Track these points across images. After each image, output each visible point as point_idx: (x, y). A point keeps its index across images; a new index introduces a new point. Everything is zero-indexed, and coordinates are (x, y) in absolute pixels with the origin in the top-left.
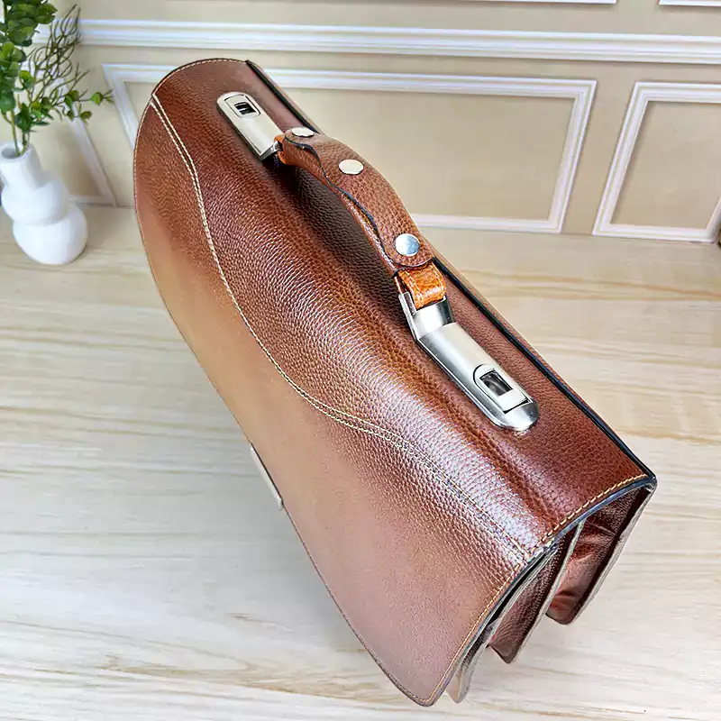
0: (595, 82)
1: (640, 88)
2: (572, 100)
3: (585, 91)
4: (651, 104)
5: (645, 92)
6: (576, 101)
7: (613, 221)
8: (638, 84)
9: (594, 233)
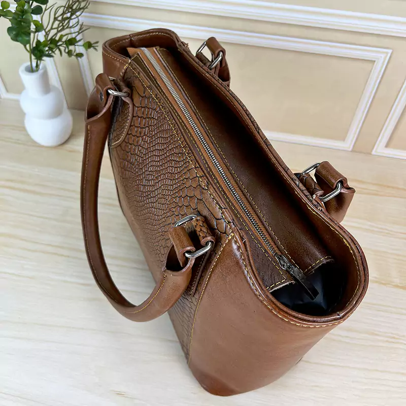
0: (390, 51)
3: (383, 56)
7: (387, 146)
9: (373, 152)
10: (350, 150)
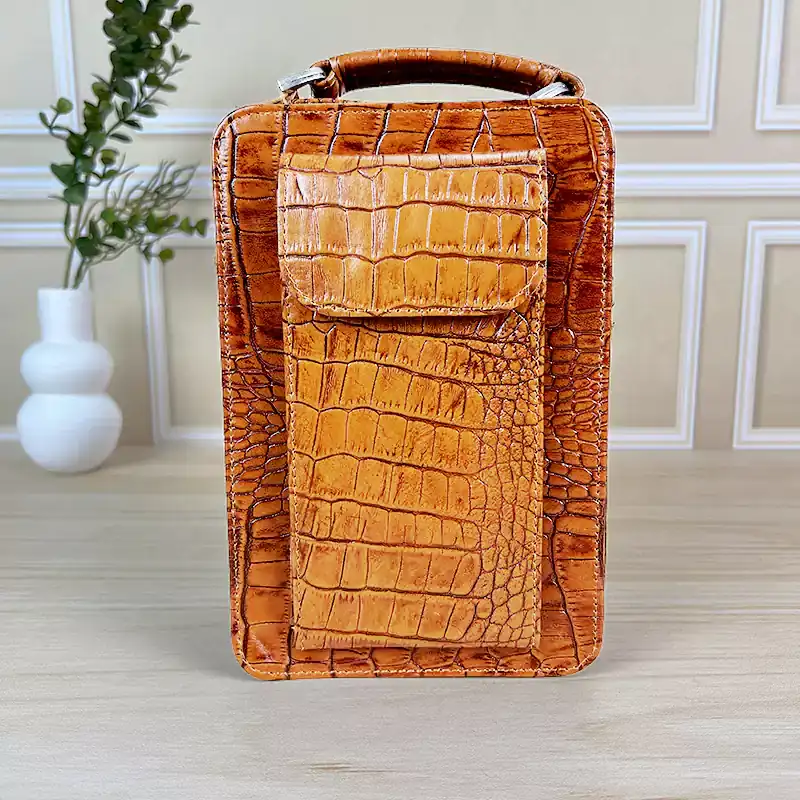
2: (682, 247)
4: (770, 248)
5: (761, 234)
6: (688, 249)
7: (757, 423)
8: (752, 224)
9: (735, 446)
10: (690, 446)
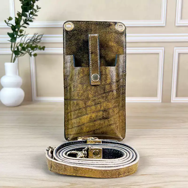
0: (163, 48)
1: (176, 49)
2: (158, 54)
3: (161, 51)
4: (179, 54)
5: (177, 50)
6: (160, 54)
7: (177, 96)
8: (175, 48)
9: (172, 101)
10: (161, 101)
